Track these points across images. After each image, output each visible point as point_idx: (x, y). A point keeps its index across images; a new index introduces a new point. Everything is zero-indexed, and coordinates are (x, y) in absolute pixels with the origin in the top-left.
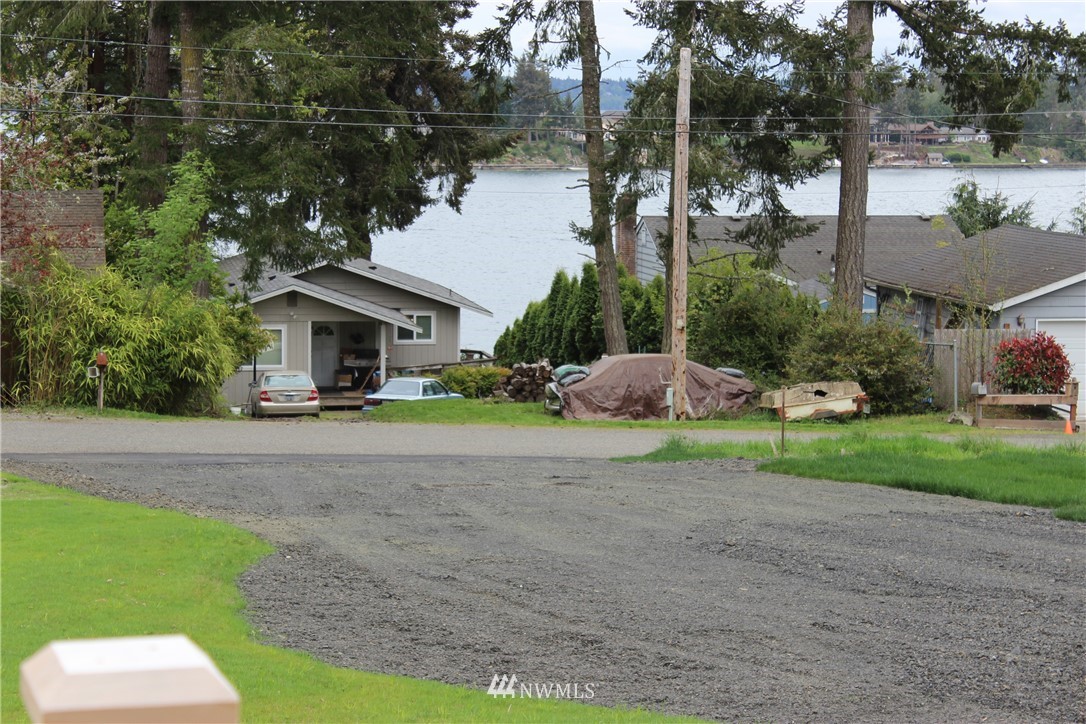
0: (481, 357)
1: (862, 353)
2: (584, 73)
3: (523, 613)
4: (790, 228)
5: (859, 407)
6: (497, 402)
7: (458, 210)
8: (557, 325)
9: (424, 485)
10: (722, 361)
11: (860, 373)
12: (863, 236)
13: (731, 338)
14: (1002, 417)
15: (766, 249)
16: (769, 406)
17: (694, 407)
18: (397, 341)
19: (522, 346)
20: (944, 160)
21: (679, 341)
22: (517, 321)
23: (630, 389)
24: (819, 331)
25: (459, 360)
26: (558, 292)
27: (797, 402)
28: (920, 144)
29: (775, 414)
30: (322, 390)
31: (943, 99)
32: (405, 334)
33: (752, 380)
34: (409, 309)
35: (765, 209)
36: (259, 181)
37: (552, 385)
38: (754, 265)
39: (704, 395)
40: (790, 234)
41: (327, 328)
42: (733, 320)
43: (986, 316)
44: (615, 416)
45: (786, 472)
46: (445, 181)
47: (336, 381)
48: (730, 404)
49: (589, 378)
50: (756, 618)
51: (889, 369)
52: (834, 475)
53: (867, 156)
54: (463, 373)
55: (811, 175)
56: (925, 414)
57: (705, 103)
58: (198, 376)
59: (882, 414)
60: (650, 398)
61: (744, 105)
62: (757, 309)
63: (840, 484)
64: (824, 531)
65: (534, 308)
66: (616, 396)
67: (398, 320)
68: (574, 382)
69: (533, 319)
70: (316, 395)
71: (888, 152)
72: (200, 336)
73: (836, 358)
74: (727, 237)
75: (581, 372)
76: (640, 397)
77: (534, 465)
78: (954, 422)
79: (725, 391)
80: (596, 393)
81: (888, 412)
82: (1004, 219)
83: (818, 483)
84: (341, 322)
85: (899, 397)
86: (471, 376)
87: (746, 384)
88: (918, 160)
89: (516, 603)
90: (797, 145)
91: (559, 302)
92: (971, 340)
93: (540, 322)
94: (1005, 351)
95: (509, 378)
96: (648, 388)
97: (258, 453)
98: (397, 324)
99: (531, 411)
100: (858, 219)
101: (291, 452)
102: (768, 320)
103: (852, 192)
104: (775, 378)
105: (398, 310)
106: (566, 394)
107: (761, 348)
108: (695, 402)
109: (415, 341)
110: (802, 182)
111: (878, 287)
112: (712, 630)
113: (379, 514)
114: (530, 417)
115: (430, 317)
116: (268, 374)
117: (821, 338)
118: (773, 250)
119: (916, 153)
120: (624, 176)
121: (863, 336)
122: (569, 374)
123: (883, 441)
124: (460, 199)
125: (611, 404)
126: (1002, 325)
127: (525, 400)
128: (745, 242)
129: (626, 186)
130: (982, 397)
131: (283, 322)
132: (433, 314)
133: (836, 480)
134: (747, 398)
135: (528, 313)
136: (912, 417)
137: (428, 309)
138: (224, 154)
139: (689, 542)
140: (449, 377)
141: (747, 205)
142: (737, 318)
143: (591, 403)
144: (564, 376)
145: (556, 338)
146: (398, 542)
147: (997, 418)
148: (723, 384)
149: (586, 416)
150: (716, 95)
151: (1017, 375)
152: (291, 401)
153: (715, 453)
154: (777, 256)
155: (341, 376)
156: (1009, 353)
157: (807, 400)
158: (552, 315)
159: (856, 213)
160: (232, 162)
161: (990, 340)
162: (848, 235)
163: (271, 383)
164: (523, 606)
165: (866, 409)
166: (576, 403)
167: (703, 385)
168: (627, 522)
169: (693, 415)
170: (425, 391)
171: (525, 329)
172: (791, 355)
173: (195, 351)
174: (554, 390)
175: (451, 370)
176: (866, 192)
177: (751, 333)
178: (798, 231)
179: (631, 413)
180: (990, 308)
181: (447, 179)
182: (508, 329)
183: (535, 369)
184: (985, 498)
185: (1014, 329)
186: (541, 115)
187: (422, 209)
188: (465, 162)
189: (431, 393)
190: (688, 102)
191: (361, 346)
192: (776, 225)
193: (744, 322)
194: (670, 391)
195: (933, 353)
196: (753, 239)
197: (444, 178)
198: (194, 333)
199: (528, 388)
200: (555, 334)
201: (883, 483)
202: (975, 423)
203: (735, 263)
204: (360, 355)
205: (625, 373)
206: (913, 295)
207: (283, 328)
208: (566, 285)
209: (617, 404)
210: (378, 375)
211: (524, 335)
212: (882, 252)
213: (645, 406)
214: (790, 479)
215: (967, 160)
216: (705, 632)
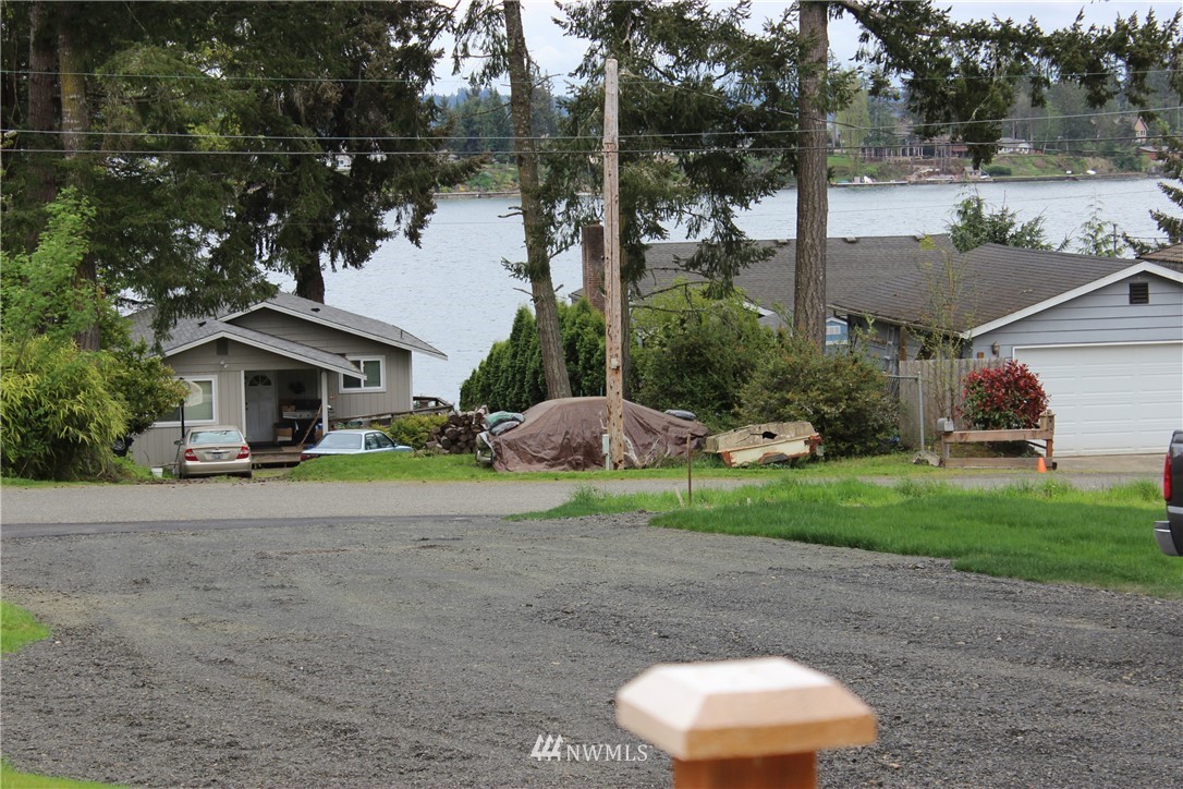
0: (437, 404)
1: (818, 389)
2: (513, 90)
3: (291, 699)
4: (745, 253)
5: (812, 449)
6: (428, 455)
7: (418, 244)
8: (520, 368)
9: (271, 553)
10: (673, 402)
11: (816, 411)
12: (824, 259)
13: (682, 377)
14: (972, 456)
15: (719, 278)
16: (713, 451)
17: (639, 454)
18: (343, 390)
19: (486, 391)
20: (983, 174)
21: (615, 383)
22: (482, 363)
23: (568, 436)
24: (771, 367)
25: (412, 409)
26: (521, 331)
27: (742, 445)
28: (956, 158)
29: (720, 460)
30: (255, 446)
31: (909, 107)
32: (351, 382)
33: (704, 422)
34: (355, 354)
35: (717, 234)
36: (150, 218)
37: (483, 435)
38: (706, 294)
39: (650, 440)
40: (745, 259)
41: (264, 378)
42: (684, 357)
43: (954, 345)
44: (552, 466)
45: (680, 527)
46: (403, 212)
47: (275, 436)
48: (679, 449)
49: (522, 426)
50: (551, 697)
51: (848, 406)
52: (729, 528)
53: (825, 172)
54: (414, 422)
55: (766, 194)
56: (890, 453)
57: (645, 117)
58: (81, 436)
59: (842, 456)
60: (591, 445)
61: (688, 117)
62: (710, 344)
63: (733, 537)
64: (684, 592)
65: (498, 348)
66: (553, 445)
67: (342, 367)
68: (507, 431)
69: (497, 360)
70: (246, 452)
71: (921, 167)
72: (82, 393)
73: (789, 396)
74: (677, 266)
75: (514, 419)
76: (580, 445)
77: (412, 526)
78: (919, 462)
79: (674, 435)
80: (530, 442)
81: (848, 453)
82: (1012, 236)
83: (710, 537)
84: (278, 371)
85: (861, 437)
86: (423, 425)
87: (696, 427)
88: (954, 174)
89: (286, 688)
90: (752, 161)
91: (522, 342)
92: (938, 372)
93: (504, 364)
94: (974, 383)
95: (443, 428)
96: (588, 434)
97: (127, 520)
98: (342, 372)
99: (461, 464)
100: (817, 242)
101: (164, 518)
102: (722, 356)
103: (811, 213)
104: (729, 420)
105: (343, 355)
106: (497, 444)
107: (715, 387)
108: (641, 448)
109: (363, 389)
110: (756, 202)
111: (849, 316)
112: (491, 713)
113: (198, 588)
114: (458, 471)
115: (379, 362)
116: (195, 430)
117: (773, 374)
118: (726, 278)
119: (952, 167)
120: (560, 202)
121: (819, 371)
122: (501, 421)
123: (815, 487)
124: (420, 231)
125: (548, 454)
126: (975, 353)
127: (460, 451)
128: (697, 270)
129: (563, 213)
130: (948, 434)
131: (213, 373)
132: (381, 359)
133: (730, 534)
134: (698, 442)
135: (491, 355)
136: (874, 459)
137: (376, 353)
138: (111, 190)
139: (530, 610)
140: (399, 428)
141: (698, 230)
142: (689, 355)
143: (525, 453)
144: (496, 425)
145: (520, 381)
146: (196, 621)
147: (967, 456)
148: (672, 428)
149: (521, 468)
150: (655, 106)
151: (987, 409)
152: (219, 459)
153: (626, 505)
154: (731, 284)
155: (281, 430)
156: (980, 386)
157: (754, 443)
158: (514, 356)
159: (815, 236)
160: (119, 198)
161: (960, 371)
162: (807, 260)
163: (198, 440)
164: (292, 691)
165: (820, 452)
166: (508, 454)
167: (649, 430)
168: (471, 588)
169: (638, 463)
170: (368, 444)
171: (488, 373)
172: (741, 394)
173: (76, 408)
174: (485, 439)
175: (401, 419)
176: (825, 212)
177: (704, 371)
178: (754, 255)
179: (569, 462)
180: (961, 336)
181: (406, 209)
182: (474, 372)
183: (471, 417)
184: (886, 550)
185: (988, 358)
186: (543, 137)
187: (378, 243)
188: (424, 191)
189: (375, 445)
190: (616, 118)
191: (302, 396)
192: (730, 251)
193: (696, 358)
194: (605, 439)
195: (898, 388)
196: (705, 267)
197: (402, 209)
198: (76, 389)
199: (463, 438)
200: (518, 377)
201: (780, 536)
202: (942, 463)
203: (687, 295)
204: (300, 406)
205: (562, 418)
206: (878, 324)
207: (214, 379)
208: (529, 322)
209: (553, 453)
210: (321, 428)
211: (488, 379)
212: (872, 277)
213: (583, 454)
214: (682, 534)
215: (1008, 173)
216: (482, 716)
